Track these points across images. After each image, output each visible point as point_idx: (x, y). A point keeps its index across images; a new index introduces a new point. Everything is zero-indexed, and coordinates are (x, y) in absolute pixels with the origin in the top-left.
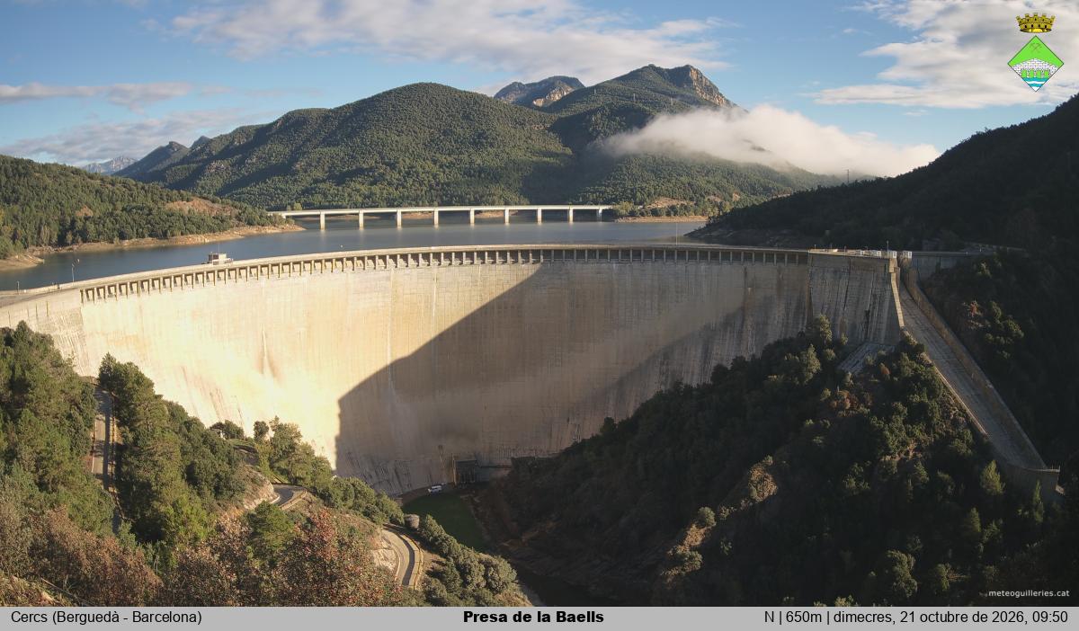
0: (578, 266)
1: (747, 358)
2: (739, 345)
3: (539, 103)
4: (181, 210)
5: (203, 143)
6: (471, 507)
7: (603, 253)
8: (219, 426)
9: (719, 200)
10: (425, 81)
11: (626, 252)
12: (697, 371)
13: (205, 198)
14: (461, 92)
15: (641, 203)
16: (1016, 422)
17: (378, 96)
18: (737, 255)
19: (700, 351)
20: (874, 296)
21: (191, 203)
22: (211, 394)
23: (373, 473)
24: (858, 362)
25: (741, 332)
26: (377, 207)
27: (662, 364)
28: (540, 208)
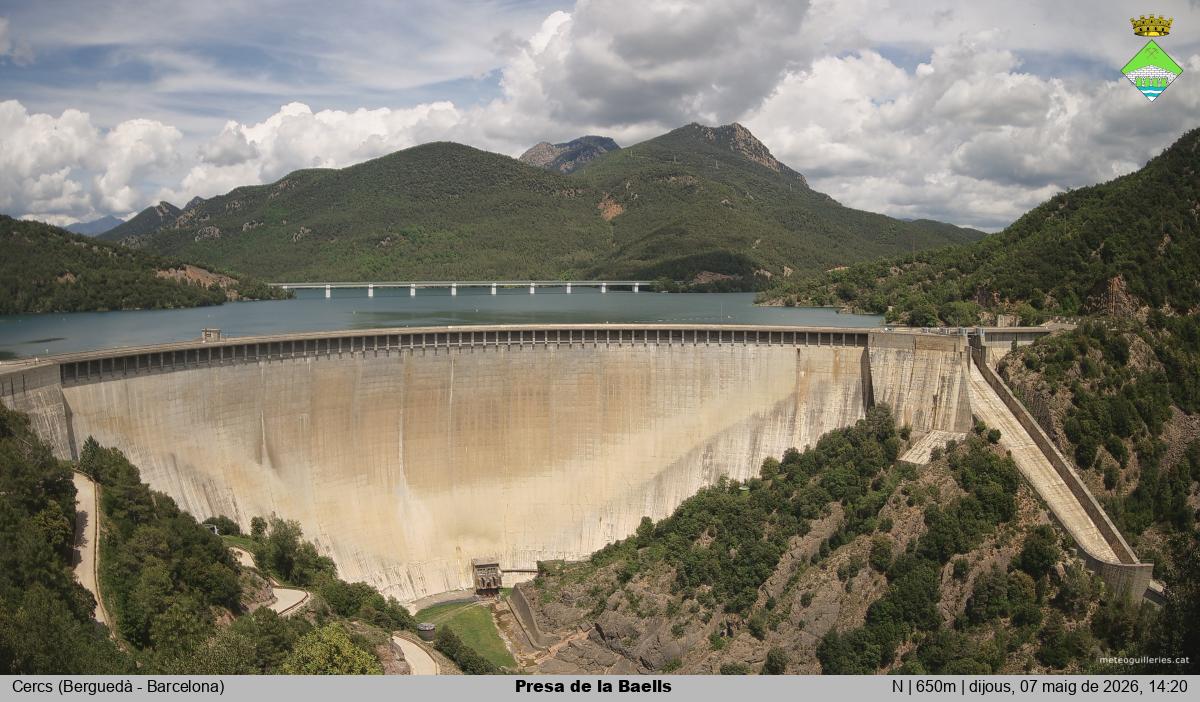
0: (613, 347)
1: (801, 450)
2: (792, 435)
3: (569, 165)
4: (173, 278)
5: (197, 204)
6: (493, 614)
7: (639, 334)
8: (211, 521)
9: (768, 274)
10: (443, 141)
11: (665, 334)
12: (744, 463)
13: (199, 266)
14: (482, 152)
15: (682, 278)
16: (1103, 513)
17: (391, 155)
18: (789, 337)
19: (747, 442)
20: (943, 379)
21: (182, 272)
22: (204, 486)
23: (384, 577)
24: (925, 452)
25: (793, 421)
26: (389, 280)
27: (705, 457)
28: (569, 284)
